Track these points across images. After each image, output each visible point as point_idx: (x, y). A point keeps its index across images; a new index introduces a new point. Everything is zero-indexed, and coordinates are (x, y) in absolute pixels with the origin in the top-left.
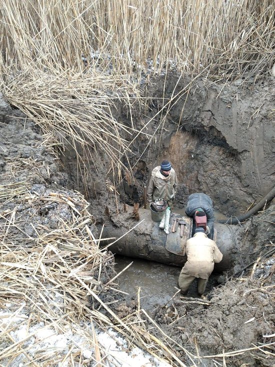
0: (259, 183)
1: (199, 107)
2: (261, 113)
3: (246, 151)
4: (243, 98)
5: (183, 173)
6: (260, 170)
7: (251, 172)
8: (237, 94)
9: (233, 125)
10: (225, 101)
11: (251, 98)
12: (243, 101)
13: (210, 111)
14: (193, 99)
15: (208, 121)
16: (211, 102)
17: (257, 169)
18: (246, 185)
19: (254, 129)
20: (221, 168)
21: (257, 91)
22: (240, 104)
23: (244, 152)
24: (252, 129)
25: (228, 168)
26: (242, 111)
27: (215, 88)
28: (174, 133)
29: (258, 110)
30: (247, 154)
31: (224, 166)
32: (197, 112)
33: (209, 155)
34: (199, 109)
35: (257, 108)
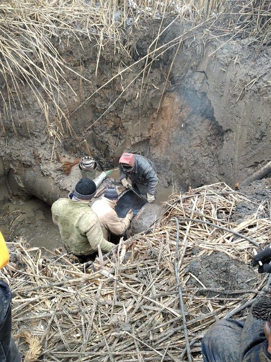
0: (235, 173)
1: (192, 65)
2: (258, 85)
3: (230, 130)
4: (243, 61)
5: (170, 144)
6: (239, 157)
7: (230, 159)
8: (237, 56)
9: (225, 95)
10: (222, 62)
11: (253, 63)
12: (242, 66)
13: (204, 72)
14: (187, 54)
15: (200, 85)
16: (207, 61)
17: (236, 156)
18: (222, 173)
19: (244, 104)
20: (206, 146)
21: (266, 56)
22: (237, 68)
23: (229, 132)
24: (242, 104)
25: (213, 147)
26: (236, 79)
27: (215, 43)
28: (167, 94)
29: (256, 80)
30: (231, 135)
31: (209, 144)
32: (190, 71)
33: (199, 128)
34: (192, 68)
35: (255, 77)
